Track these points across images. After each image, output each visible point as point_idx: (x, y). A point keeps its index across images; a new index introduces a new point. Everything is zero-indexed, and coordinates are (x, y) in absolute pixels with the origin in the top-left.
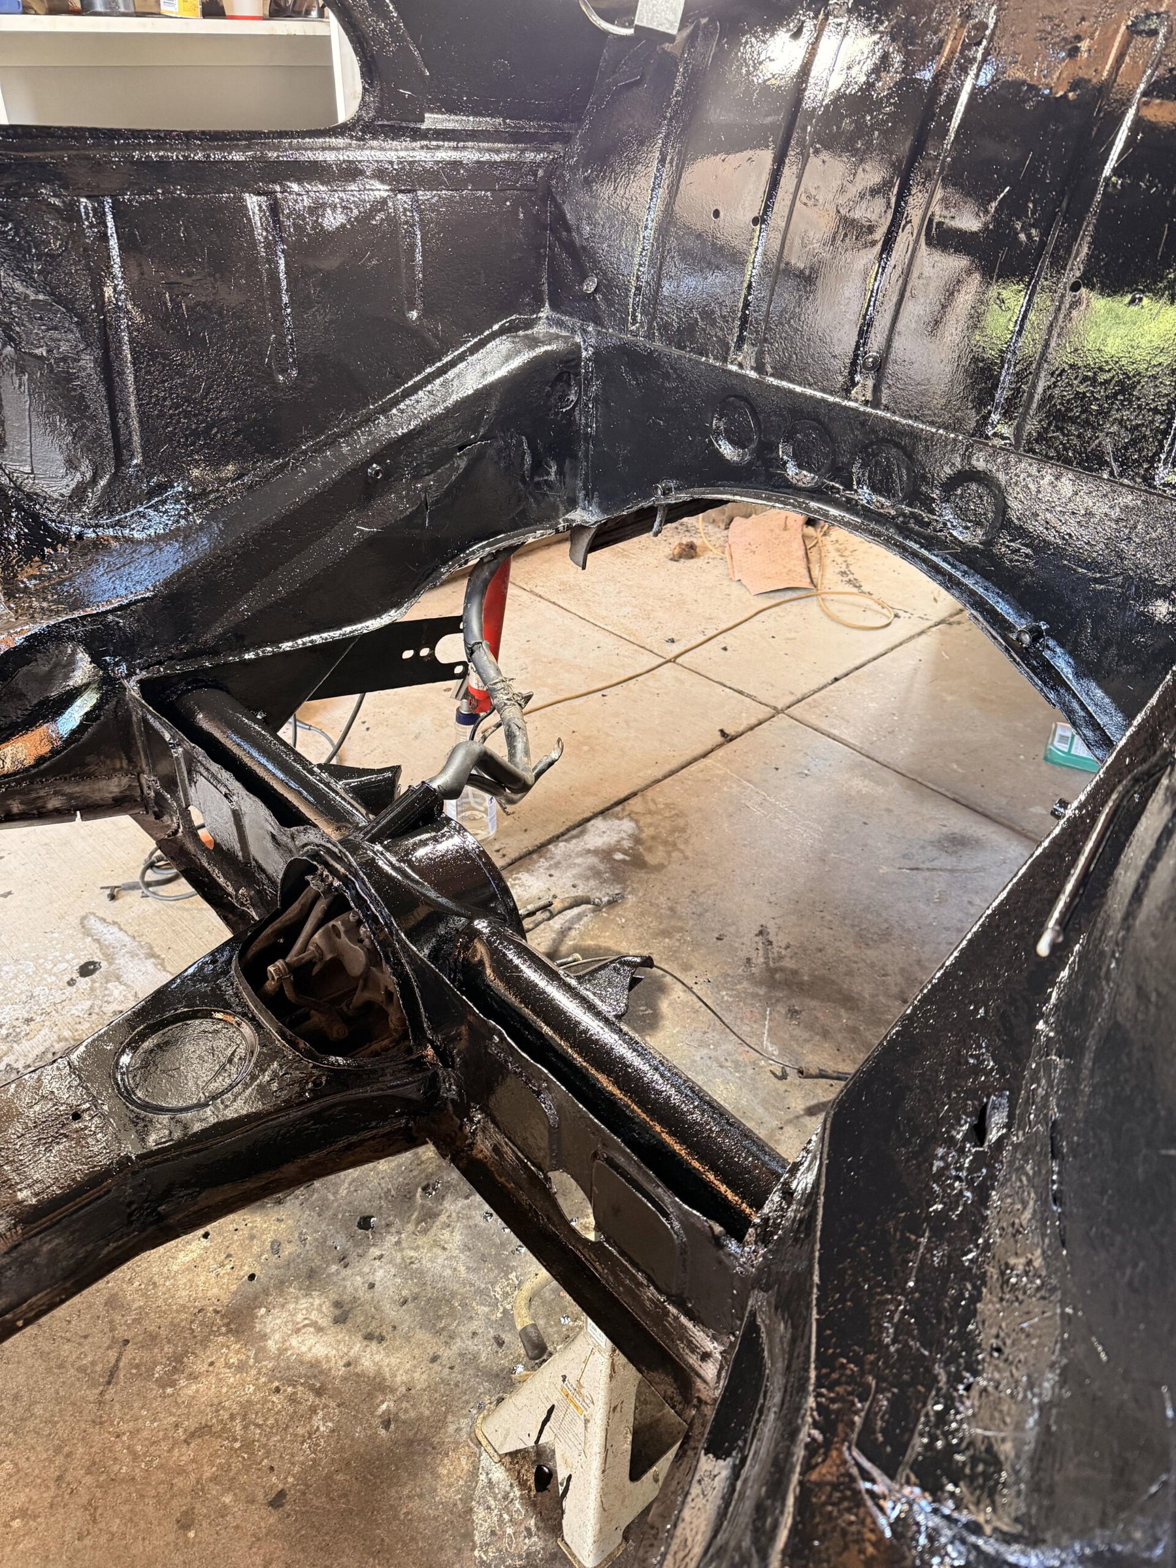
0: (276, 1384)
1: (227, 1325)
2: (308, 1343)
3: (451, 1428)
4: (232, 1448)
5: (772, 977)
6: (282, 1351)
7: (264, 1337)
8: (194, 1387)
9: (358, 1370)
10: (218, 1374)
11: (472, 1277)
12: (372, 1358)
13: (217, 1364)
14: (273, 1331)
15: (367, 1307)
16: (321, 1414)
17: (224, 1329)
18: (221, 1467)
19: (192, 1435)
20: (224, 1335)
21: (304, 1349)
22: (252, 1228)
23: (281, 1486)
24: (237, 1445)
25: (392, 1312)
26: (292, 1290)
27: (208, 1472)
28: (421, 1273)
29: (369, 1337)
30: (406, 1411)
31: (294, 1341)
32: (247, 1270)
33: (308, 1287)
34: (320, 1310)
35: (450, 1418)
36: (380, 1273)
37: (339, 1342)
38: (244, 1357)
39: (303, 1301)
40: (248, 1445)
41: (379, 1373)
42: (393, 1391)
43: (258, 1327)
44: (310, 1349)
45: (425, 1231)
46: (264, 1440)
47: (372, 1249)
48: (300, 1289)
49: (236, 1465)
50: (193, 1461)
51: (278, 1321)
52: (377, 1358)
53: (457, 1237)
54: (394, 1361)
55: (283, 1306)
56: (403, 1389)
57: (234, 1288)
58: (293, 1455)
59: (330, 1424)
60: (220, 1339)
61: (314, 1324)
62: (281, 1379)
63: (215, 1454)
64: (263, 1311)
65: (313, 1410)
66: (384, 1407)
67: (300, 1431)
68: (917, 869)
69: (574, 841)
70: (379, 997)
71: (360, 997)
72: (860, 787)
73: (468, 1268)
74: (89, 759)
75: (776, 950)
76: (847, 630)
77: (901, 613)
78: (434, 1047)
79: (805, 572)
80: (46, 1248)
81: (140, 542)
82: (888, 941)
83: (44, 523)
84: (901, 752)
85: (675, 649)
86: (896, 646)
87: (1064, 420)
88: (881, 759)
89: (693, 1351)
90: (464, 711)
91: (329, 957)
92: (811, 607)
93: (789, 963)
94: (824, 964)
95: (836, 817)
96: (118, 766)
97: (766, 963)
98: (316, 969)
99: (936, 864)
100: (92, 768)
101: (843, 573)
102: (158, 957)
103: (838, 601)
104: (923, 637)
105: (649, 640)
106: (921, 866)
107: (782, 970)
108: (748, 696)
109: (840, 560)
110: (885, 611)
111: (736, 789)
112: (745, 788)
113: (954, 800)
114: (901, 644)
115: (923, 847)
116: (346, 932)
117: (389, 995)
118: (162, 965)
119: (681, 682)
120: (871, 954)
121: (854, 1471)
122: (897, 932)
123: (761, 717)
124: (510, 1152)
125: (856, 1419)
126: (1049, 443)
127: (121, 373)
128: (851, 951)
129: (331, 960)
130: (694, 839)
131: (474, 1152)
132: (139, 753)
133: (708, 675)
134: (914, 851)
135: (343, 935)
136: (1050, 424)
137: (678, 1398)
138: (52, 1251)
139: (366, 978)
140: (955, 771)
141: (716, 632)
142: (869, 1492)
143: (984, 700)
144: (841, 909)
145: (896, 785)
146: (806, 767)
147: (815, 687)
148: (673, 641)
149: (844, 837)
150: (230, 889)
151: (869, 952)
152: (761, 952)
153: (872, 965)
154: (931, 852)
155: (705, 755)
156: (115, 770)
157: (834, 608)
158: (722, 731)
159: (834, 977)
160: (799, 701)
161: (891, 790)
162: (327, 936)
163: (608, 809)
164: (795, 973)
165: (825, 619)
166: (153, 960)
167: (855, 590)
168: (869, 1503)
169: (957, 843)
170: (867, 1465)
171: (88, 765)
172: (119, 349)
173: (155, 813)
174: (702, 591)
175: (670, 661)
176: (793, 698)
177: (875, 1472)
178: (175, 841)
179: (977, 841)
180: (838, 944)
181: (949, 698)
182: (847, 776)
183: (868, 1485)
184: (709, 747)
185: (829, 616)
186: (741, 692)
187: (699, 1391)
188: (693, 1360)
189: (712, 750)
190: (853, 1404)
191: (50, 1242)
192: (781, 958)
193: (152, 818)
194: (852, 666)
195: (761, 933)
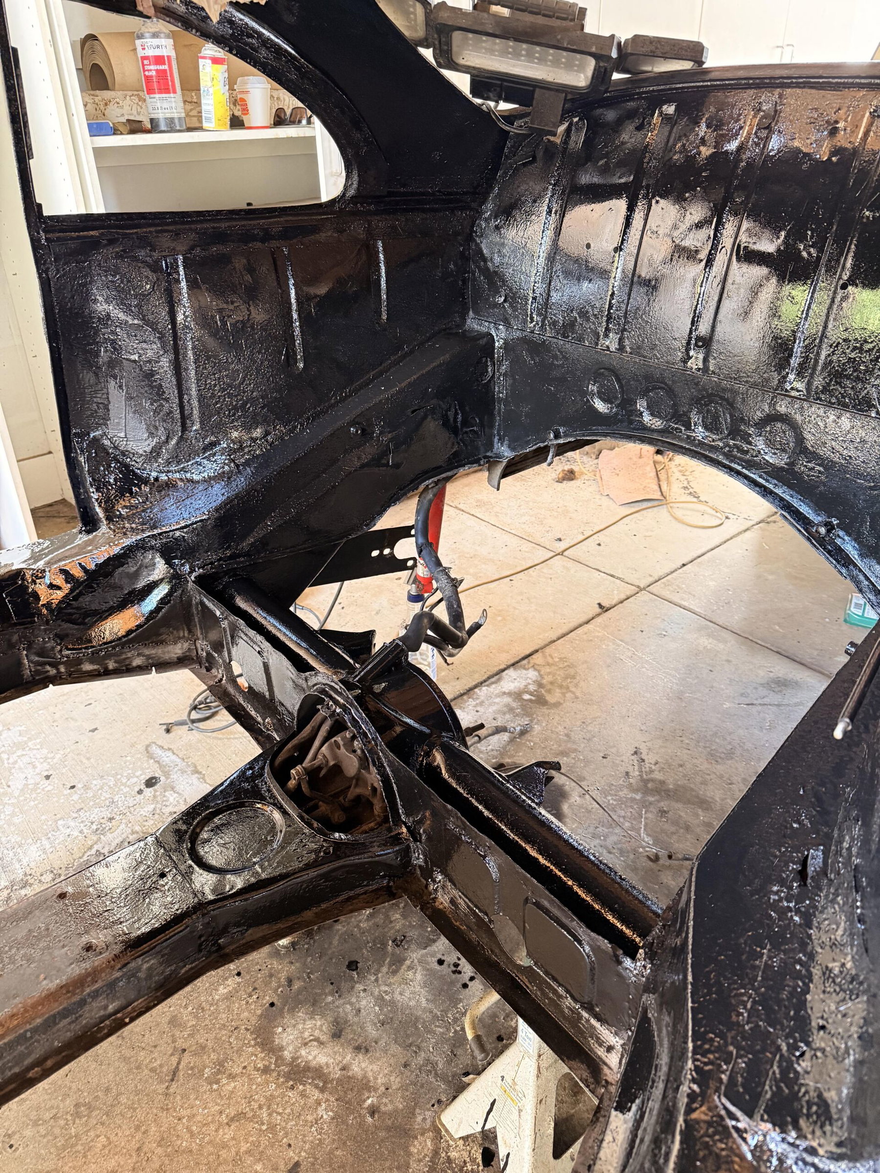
0: (291, 1083)
1: (255, 1039)
2: (313, 1053)
3: (419, 1119)
4: (261, 1130)
5: (646, 786)
6: (294, 1059)
7: (281, 1049)
8: (233, 1085)
9: (350, 1074)
10: (249, 1075)
11: (431, 1006)
12: (360, 1066)
13: (249, 1068)
14: (288, 1044)
15: (355, 1028)
16: (324, 1105)
17: (252, 1042)
18: (253, 1144)
19: (232, 1119)
20: (253, 1046)
21: (310, 1058)
22: (271, 969)
23: (296, 1159)
24: (264, 1127)
25: (372, 1032)
26: (300, 1014)
27: (244, 1147)
28: (393, 1002)
29: (358, 1049)
30: (386, 1105)
31: (303, 1052)
32: (267, 999)
33: (312, 1012)
34: (321, 1030)
35: (418, 1111)
36: (364, 1003)
37: (335, 1053)
38: (267, 1063)
39: (308, 1022)
40: (272, 1128)
41: (365, 1077)
42: (376, 1090)
43: (277, 1041)
44: (315, 1057)
45: (395, 972)
46: (283, 1124)
47: (357, 985)
48: (307, 1014)
49: (264, 1141)
50: (233, 1138)
51: (291, 1037)
52: (363, 1065)
53: (419, 976)
54: (375, 1068)
55: (294, 1026)
56: (383, 1089)
57: (259, 1012)
58: (304, 1136)
59: (331, 1113)
60: (250, 1049)
61: (317, 1040)
62: (294, 1080)
63: (248, 1134)
64: (280, 1029)
65: (318, 1103)
66: (369, 1101)
67: (310, 1118)
68: (752, 704)
69: (494, 686)
70: (367, 792)
71: (354, 792)
72: (706, 644)
73: (427, 1000)
74: (163, 630)
75: (647, 765)
76: (690, 529)
77: (730, 516)
78: (408, 828)
79: (657, 488)
80: (145, 966)
81: (198, 482)
82: (732, 758)
83: (133, 471)
84: (736, 618)
85: (562, 546)
86: (728, 540)
87: (841, 377)
88: (720, 623)
89: (601, 1045)
90: (413, 593)
91: (332, 763)
92: (662, 513)
93: (658, 776)
94: (685, 776)
95: (688, 666)
96: (181, 635)
97: (641, 776)
98: (323, 772)
99: (767, 701)
100: (164, 637)
101: (685, 488)
102: (200, 773)
103: (682, 508)
104: (748, 533)
105: (542, 540)
106: (755, 702)
107: (653, 780)
108: (618, 578)
109: (683, 478)
110: (718, 514)
111: (612, 647)
112: (619, 646)
113: (778, 652)
114: (731, 538)
115: (756, 688)
116: (344, 745)
117: (374, 789)
118: (204, 778)
119: (568, 569)
120: (720, 768)
121: (723, 1113)
122: (738, 752)
123: (629, 593)
124: (462, 903)
125: (723, 1076)
126: (831, 393)
127: (187, 369)
128: (705, 766)
129: (334, 765)
130: (582, 684)
131: (437, 904)
132: (196, 626)
133: (587, 563)
134: (749, 691)
135: (342, 747)
136: (831, 380)
137: (591, 1080)
138: (149, 969)
139: (358, 779)
140: (777, 631)
141: (592, 533)
142: (734, 1127)
143: (796, 578)
144: (696, 735)
145: (733, 642)
146: (664, 630)
147: (668, 571)
148: (560, 540)
149: (696, 681)
150: (259, 719)
151: (718, 767)
152: (636, 768)
153: (721, 777)
154: (762, 691)
155: (587, 622)
156: (179, 638)
157: (679, 513)
158: (599, 604)
159: (692, 786)
160: (656, 581)
161: (727, 646)
162: (331, 748)
163: (517, 662)
164: (663, 783)
165: (673, 521)
166: (197, 775)
167: (695, 500)
168: (735, 1135)
169: (781, 684)
170: (733, 1109)
171: (161, 635)
172: (185, 355)
173: (206, 667)
174: (580, 503)
175: (559, 554)
176: (651, 580)
177: (739, 1114)
178: (220, 686)
179: (796, 683)
180: (695, 761)
181: (770, 577)
182: (695, 636)
183: (734, 1123)
184: (591, 616)
185: (676, 519)
186: (612, 576)
187: (606, 1075)
188: (601, 1052)
189: (593, 618)
190: (721, 1066)
191: (147, 962)
192: (652, 771)
193: (204, 671)
194: (695, 555)
195: (636, 753)
